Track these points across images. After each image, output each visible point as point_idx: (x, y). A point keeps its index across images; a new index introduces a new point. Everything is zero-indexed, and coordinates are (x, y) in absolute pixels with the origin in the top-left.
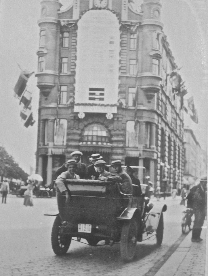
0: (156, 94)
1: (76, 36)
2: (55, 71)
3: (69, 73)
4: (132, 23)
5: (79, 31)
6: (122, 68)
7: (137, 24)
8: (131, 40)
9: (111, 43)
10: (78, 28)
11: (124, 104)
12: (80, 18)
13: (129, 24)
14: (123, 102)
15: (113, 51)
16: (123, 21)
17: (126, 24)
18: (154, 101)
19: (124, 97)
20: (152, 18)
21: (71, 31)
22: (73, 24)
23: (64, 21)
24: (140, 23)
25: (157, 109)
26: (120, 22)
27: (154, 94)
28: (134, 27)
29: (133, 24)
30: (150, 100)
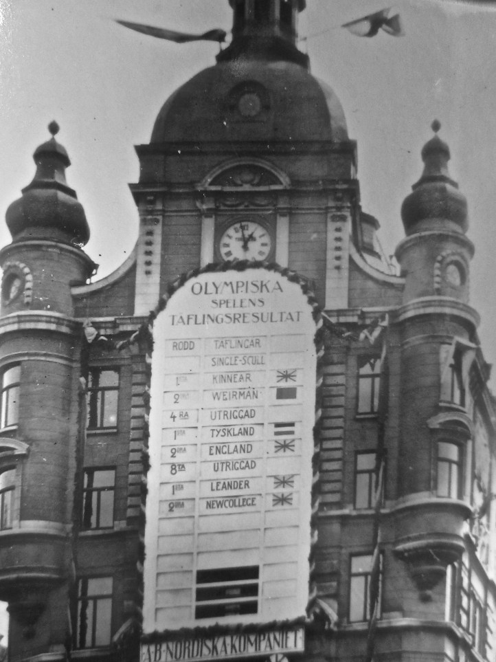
0: (449, 570)
1: (147, 382)
2: (64, 522)
3: (121, 525)
4: (363, 315)
5: (157, 360)
6: (328, 487)
7: (383, 318)
8: (362, 381)
9: (284, 394)
10: (155, 346)
11: (334, 616)
12: (162, 305)
13: (355, 319)
14: (331, 609)
15: (292, 424)
16: (331, 311)
17: (342, 320)
18: (443, 594)
19: (332, 591)
20: (439, 292)
21: (126, 362)
22: (133, 332)
23: (96, 325)
24: (394, 314)
25: (452, 619)
26: (316, 314)
27: (442, 568)
28: (371, 332)
29: (368, 322)
30: (429, 592)
